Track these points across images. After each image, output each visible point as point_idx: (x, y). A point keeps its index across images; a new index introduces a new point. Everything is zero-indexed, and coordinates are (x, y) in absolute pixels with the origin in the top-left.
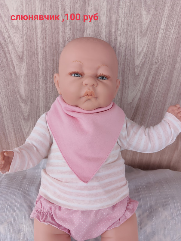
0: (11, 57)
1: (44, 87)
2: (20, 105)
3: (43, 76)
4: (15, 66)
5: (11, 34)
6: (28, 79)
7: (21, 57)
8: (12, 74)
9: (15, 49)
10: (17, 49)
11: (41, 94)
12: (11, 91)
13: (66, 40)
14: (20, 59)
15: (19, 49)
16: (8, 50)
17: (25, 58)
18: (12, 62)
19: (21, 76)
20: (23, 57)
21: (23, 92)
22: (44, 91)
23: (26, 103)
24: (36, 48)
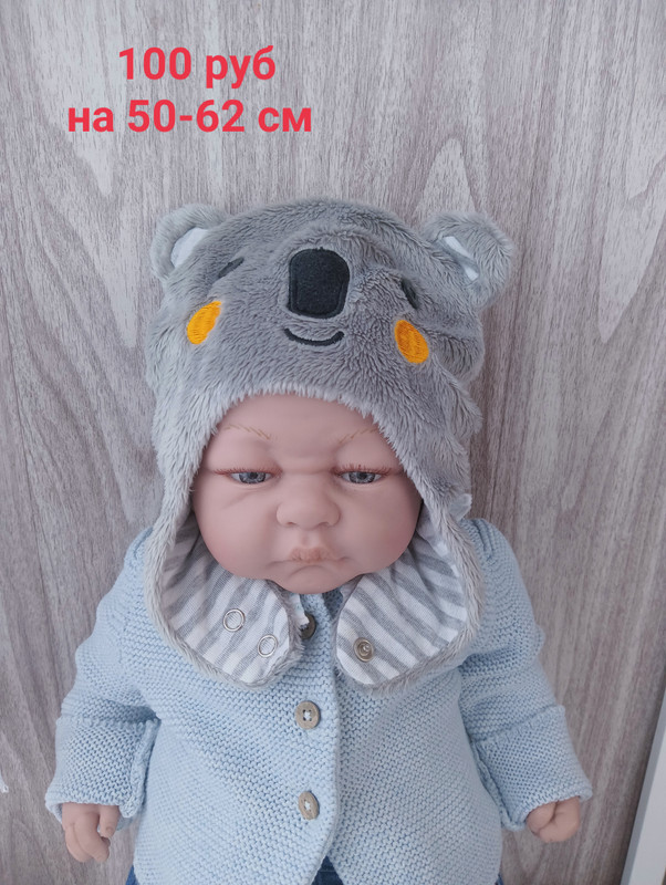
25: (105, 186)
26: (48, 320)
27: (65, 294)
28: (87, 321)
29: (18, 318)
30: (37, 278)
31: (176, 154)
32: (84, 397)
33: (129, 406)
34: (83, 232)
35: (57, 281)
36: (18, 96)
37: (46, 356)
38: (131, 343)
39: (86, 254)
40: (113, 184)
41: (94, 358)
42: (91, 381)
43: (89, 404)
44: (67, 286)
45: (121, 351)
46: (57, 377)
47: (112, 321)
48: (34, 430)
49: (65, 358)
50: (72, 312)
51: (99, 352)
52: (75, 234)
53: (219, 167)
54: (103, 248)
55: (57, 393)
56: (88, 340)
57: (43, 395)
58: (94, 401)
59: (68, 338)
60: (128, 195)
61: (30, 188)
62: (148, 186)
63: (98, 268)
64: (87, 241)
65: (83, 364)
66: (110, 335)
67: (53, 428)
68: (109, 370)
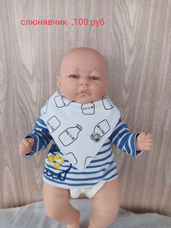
0: (123, 50)
1: (145, 76)
2: (122, 92)
3: (146, 67)
4: (125, 58)
5: (127, 32)
6: (133, 70)
7: (131, 51)
8: (122, 65)
10: (129, 44)
11: (141, 83)
12: (117, 80)
13: (169, 37)
14: (131, 52)
15: (131, 44)
16: (123, 45)
17: (134, 52)
18: (124, 54)
19: (128, 67)
20: (133, 50)
21: (126, 81)
22: (144, 80)
23: (127, 91)
24: (144, 43)
25: (31, 74)
26: (21, 96)
27: (24, 92)
28: (27, 96)
29: (16, 96)
30: (19, 89)
31: (43, 68)
32: (26, 109)
33: (34, 112)
34: (27, 81)
35: (22, 89)
36: (17, 58)
37: (20, 103)
38: (35, 101)
39: (28, 85)
40: (33, 73)
42: (28, 107)
43: (27, 111)
44: (24, 90)
45: (33, 102)
46: (22, 106)
47: (32, 97)
48: (17, 116)
49: (23, 103)
50: (25, 95)
51: (29, 102)
52: (26, 82)
53: (51, 71)
54: (30, 84)
55: (22, 109)
56: (27, 100)
57: (19, 110)
59: (24, 99)
60: (35, 75)
61: (18, 74)
62: (38, 73)
63: (30, 87)
64: (28, 83)
65: (26, 104)
66: (31, 99)
67: (21, 116)
68: (31, 105)
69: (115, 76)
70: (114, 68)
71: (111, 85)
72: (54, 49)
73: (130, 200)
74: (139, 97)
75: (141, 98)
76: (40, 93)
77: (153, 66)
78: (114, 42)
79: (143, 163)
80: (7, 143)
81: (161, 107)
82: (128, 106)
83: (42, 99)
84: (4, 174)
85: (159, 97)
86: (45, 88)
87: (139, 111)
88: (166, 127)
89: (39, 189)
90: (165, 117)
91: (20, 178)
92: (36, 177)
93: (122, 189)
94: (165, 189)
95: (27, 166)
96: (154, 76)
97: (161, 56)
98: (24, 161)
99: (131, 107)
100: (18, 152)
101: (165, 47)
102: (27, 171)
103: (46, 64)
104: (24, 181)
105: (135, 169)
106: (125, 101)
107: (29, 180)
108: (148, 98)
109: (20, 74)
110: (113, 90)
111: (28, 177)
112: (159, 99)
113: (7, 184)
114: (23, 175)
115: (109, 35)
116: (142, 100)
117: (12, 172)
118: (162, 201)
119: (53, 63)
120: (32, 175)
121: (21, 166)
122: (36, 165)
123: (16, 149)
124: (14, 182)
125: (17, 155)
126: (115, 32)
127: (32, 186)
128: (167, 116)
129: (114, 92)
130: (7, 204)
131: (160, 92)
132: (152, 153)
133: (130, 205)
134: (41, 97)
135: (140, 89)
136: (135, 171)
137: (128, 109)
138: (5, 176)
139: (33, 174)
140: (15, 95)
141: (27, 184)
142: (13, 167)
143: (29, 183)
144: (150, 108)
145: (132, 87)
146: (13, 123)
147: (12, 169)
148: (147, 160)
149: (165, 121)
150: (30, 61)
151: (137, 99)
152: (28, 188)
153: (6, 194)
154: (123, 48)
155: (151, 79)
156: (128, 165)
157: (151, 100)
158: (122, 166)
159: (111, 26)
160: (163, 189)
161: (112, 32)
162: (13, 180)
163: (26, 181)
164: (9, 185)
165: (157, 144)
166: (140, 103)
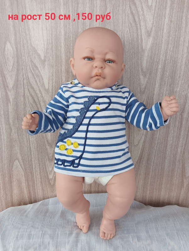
0: (141, 32)
1: (164, 60)
2: (140, 77)
3: (165, 50)
4: (143, 40)
5: (145, 12)
6: (151, 53)
7: (149, 32)
8: (139, 48)
9: (146, 26)
10: (147, 25)
11: (160, 67)
12: (135, 64)
14: (149, 34)
15: (149, 25)
16: (140, 26)
17: (153, 34)
19: (146, 50)
20: (151, 32)
21: (144, 65)
22: (163, 64)
23: (145, 76)
24: (163, 24)
25: (43, 58)
26: (32, 83)
27: (35, 78)
28: (39, 83)
29: (26, 83)
30: (30, 75)
31: (56, 52)
32: (38, 98)
33: (47, 100)
34: (38, 66)
35: (33, 75)
36: (27, 41)
37: (31, 90)
38: (47, 88)
40: (44, 58)
41: (40, 90)
42: (39, 95)
43: (39, 100)
44: (35, 77)
45: (45, 89)
46: (33, 94)
47: (44, 83)
48: (28, 105)
49: (35, 91)
50: (36, 82)
51: (41, 90)
52: (37, 67)
53: (64, 54)
54: (42, 70)
55: (33, 98)
56: (39, 87)
57: (30, 98)
58: (40, 99)
59: (35, 87)
60: (47, 59)
61: (29, 58)
62: (51, 58)
63: (41, 73)
64: (39, 68)
65: (38, 92)
66: (43, 86)
67: (32, 105)
68: (43, 93)
69: (133, 60)
70: (131, 51)
71: (128, 69)
72: (67, 30)
73: (148, 193)
74: (158, 82)
75: (160, 83)
76: (52, 79)
77: (172, 49)
78: (132, 23)
79: (162, 154)
80: (17, 135)
81: (180, 92)
82: (147, 92)
83: (55, 86)
84: (13, 169)
85: (179, 81)
86: (58, 74)
87: (157, 97)
88: (186, 114)
89: (52, 184)
90: (184, 103)
91: (31, 173)
92: (49, 172)
93: (140, 182)
94: (185, 180)
95: (39, 160)
96: (174, 59)
97: (180, 38)
98: (35, 155)
99: (149, 93)
100: (29, 145)
101: (184, 28)
102: (38, 165)
103: (59, 47)
104: (36, 177)
105: (153, 159)
106: (143, 87)
107: (41, 176)
108: (167, 83)
109: (31, 58)
110: (131, 75)
111: (40, 171)
112: (178, 84)
113: (17, 181)
114: (34, 170)
115: (126, 15)
116: (160, 85)
117: (23, 167)
118: (182, 193)
119: (66, 46)
120: (44, 169)
121: (33, 160)
122: (49, 159)
123: (27, 141)
124: (25, 178)
125: (28, 148)
126: (132, 13)
127: (44, 181)
128: (186, 102)
129: (131, 77)
130: (17, 203)
131: (179, 77)
132: (171, 142)
133: (149, 199)
134: (54, 83)
135: (158, 73)
136: (154, 162)
137: (146, 95)
138: (15, 172)
139: (46, 168)
140: (25, 81)
141: (39, 180)
142: (23, 162)
143: (41, 178)
144: (169, 94)
145: (151, 72)
146: (23, 113)
147: (22, 164)
148: (166, 150)
149: (184, 107)
150: (42, 44)
151: (156, 84)
152: (40, 184)
153: (16, 191)
154: (141, 29)
155: (170, 63)
156: (146, 156)
157: (170, 86)
158: (140, 157)
159: (128, 6)
160: (183, 180)
161: (129, 12)
162: (23, 176)
163: (37, 177)
164: (19, 182)
165: (177, 132)
166: (159, 89)
